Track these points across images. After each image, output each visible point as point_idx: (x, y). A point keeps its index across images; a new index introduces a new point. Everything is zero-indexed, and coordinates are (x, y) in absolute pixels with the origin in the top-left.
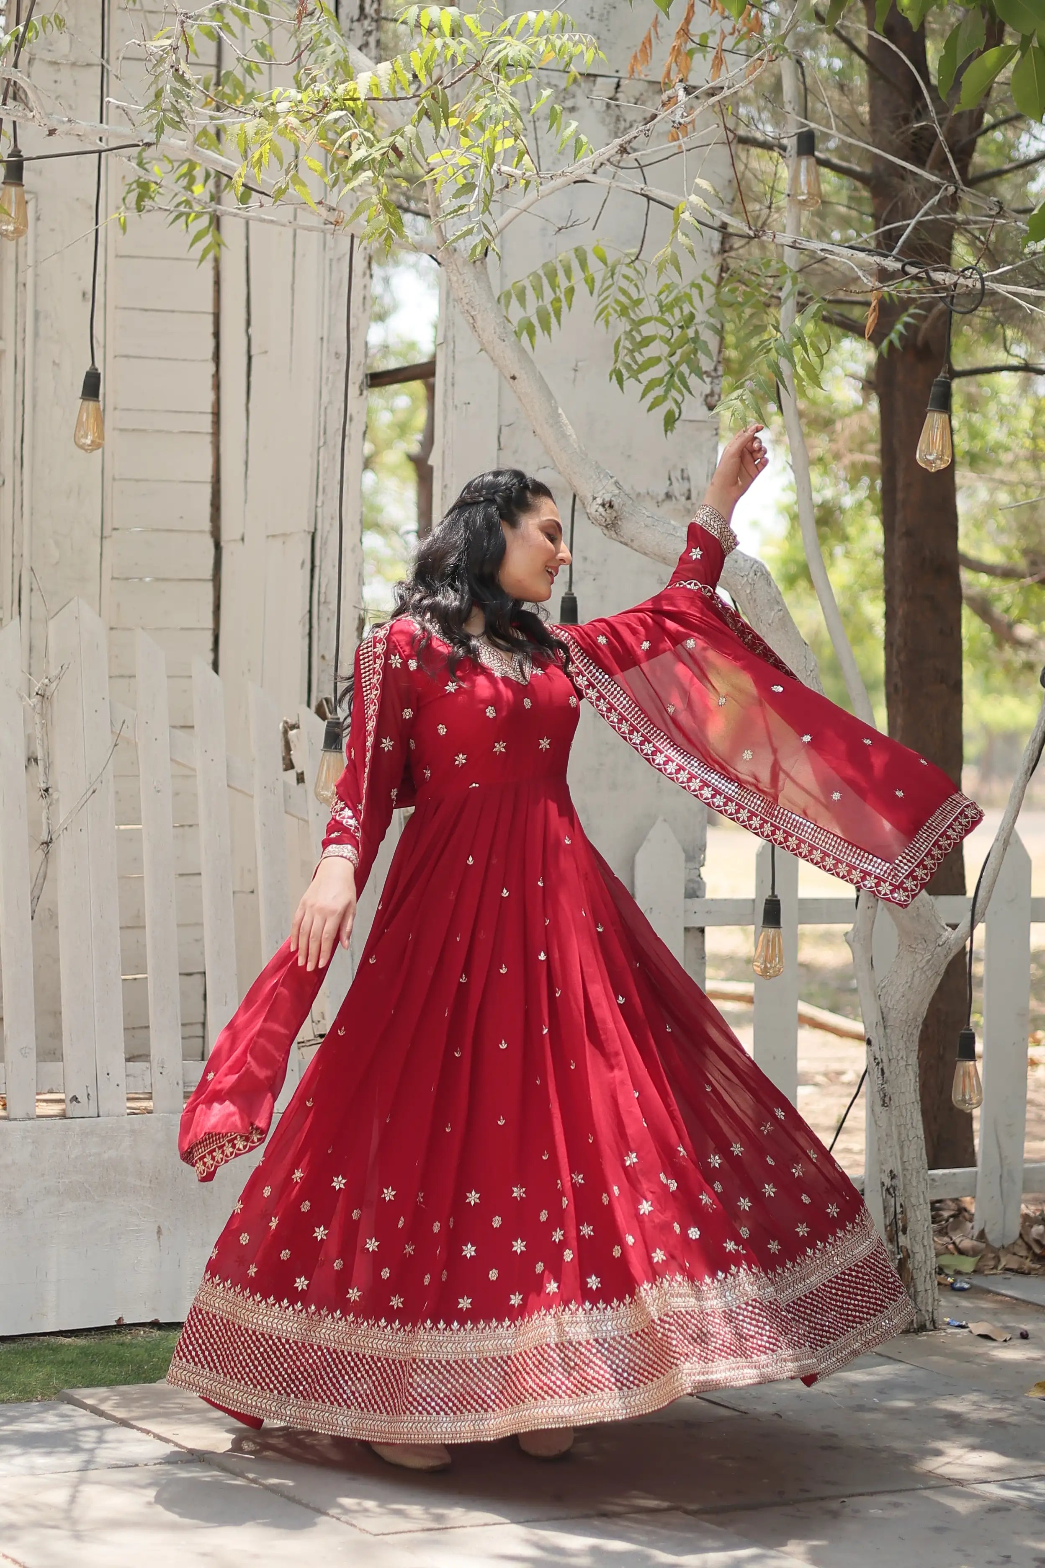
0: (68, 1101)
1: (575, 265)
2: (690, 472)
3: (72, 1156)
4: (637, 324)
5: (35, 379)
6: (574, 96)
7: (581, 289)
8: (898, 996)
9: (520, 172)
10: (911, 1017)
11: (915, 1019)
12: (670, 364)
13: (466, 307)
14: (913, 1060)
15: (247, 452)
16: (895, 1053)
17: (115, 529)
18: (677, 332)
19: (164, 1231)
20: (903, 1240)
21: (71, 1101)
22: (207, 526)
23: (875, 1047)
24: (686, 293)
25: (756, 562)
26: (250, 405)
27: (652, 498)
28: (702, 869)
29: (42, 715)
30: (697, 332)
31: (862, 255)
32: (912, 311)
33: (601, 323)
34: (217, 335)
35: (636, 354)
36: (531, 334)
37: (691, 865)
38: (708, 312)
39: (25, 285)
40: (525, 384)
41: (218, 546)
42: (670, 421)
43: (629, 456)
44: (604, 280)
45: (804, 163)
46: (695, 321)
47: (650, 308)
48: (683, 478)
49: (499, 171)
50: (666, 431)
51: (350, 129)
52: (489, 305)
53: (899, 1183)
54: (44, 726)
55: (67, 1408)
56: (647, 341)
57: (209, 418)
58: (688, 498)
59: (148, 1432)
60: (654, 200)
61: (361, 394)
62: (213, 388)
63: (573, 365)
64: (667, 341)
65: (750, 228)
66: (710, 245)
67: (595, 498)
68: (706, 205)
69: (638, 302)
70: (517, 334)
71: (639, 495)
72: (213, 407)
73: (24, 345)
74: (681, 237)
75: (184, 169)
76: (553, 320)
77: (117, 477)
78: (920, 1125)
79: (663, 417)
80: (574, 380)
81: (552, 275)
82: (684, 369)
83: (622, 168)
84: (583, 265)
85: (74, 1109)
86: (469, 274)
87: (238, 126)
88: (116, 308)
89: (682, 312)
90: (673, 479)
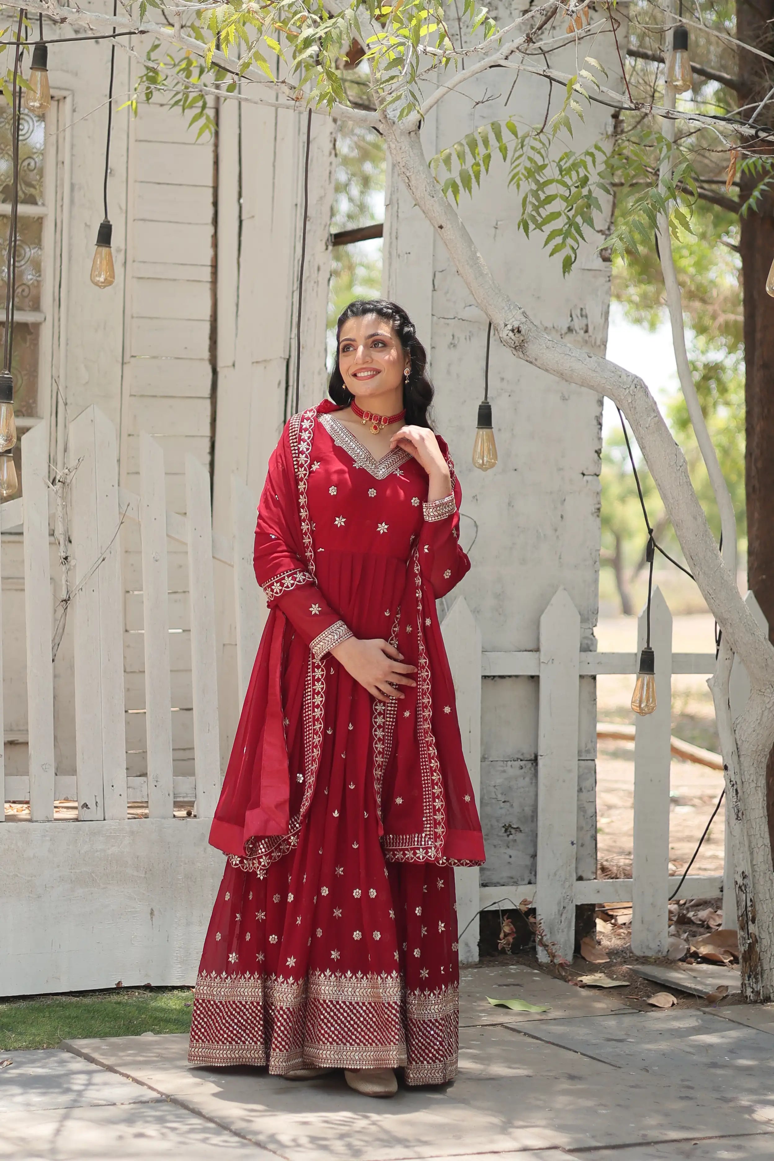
0: (80, 808)
1: (492, 137)
2: (588, 311)
3: (82, 852)
4: (542, 186)
5: (70, 238)
6: (496, 9)
7: (497, 156)
8: (750, 730)
9: (441, 51)
10: (760, 748)
11: (763, 750)
12: (568, 217)
13: (403, 170)
14: (762, 782)
15: (238, 296)
16: (747, 777)
17: (133, 356)
18: (574, 190)
19: (156, 913)
20: (752, 928)
21: (83, 807)
22: (206, 355)
23: (731, 772)
24: (581, 160)
25: (637, 377)
26: (241, 259)
27: (557, 331)
28: (594, 629)
29: (63, 498)
30: (590, 191)
31: (723, 123)
32: (767, 180)
33: (513, 186)
34: (215, 204)
35: (541, 210)
36: (456, 192)
37: (586, 625)
38: (599, 174)
39: (63, 163)
40: (450, 232)
41: (215, 372)
42: (567, 264)
43: (538, 298)
44: (515, 151)
45: (678, 55)
46: (589, 183)
47: (551, 172)
48: (582, 316)
49: (425, 52)
50: (564, 272)
51: (300, 12)
52: (421, 168)
53: (749, 881)
54: (65, 507)
55: (66, 1055)
56: (549, 199)
57: (209, 270)
58: (586, 331)
59: (128, 1076)
60: (555, 80)
61: (327, 249)
62: (212, 246)
63: (494, 224)
64: (566, 199)
65: (632, 102)
66: (605, 128)
67: (506, 325)
68: (593, 79)
69: (544, 166)
70: (444, 191)
71: (546, 328)
72: (212, 261)
73: (62, 211)
74: (573, 104)
75: (184, 65)
76: (474, 180)
77: (135, 315)
78: (767, 835)
79: (562, 261)
80: (495, 236)
81: (473, 145)
82: (579, 220)
83: (528, 54)
84: (498, 136)
85: (86, 814)
86: (405, 142)
87: (210, 12)
88: (136, 181)
89: (578, 175)
90: (574, 316)
